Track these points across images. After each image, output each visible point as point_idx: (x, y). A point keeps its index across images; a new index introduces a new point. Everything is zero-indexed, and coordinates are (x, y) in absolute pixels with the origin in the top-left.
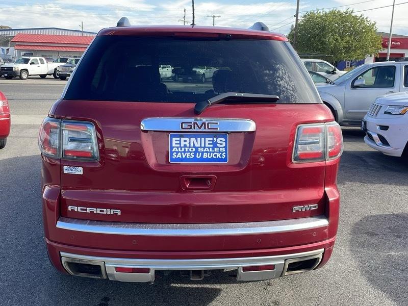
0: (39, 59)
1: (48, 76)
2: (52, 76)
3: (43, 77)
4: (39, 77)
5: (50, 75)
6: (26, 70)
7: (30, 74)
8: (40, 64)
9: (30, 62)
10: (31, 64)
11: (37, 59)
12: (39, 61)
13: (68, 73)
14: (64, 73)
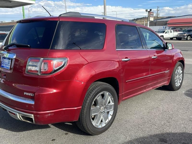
0: (170, 31)
1: (174, 39)
2: (175, 39)
3: (172, 39)
4: (170, 39)
5: (175, 38)
6: (163, 36)
7: (164, 38)
8: (170, 33)
9: (165, 32)
10: (165, 33)
11: (168, 31)
12: (170, 32)
13: (182, 37)
14: (180, 37)
